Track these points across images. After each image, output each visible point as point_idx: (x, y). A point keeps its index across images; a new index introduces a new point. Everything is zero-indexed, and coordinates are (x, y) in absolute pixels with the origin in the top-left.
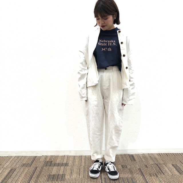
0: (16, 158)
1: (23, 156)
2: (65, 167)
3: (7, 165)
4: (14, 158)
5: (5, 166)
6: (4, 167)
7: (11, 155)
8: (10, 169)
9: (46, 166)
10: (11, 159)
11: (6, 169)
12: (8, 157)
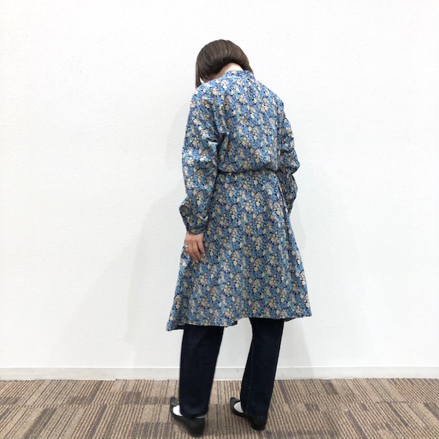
0: (53, 385)
1: (72, 380)
3: (34, 401)
4: (48, 383)
6: (28, 403)
7: (42, 378)
8: (41, 410)
9: (126, 404)
10: (43, 385)
11: (33, 407)
12: (34, 381)
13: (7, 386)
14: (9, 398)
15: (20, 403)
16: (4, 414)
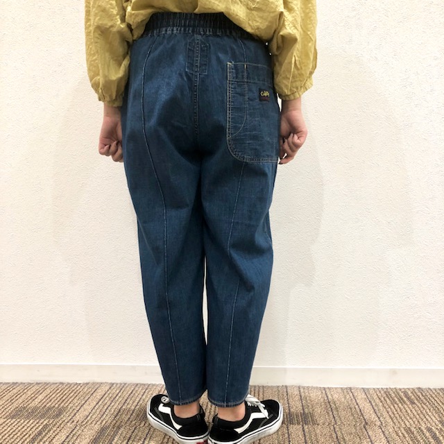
0: (115, 391)
1: (141, 384)
2: (306, 427)
3: (87, 413)
4: (108, 388)
5: (79, 417)
6: (77, 417)
7: (98, 380)
8: (97, 427)
10: (99, 391)
11: (83, 424)
12: (87, 384)
13: (48, 391)
14: (49, 409)
15: (65, 417)
16: (40, 433)
